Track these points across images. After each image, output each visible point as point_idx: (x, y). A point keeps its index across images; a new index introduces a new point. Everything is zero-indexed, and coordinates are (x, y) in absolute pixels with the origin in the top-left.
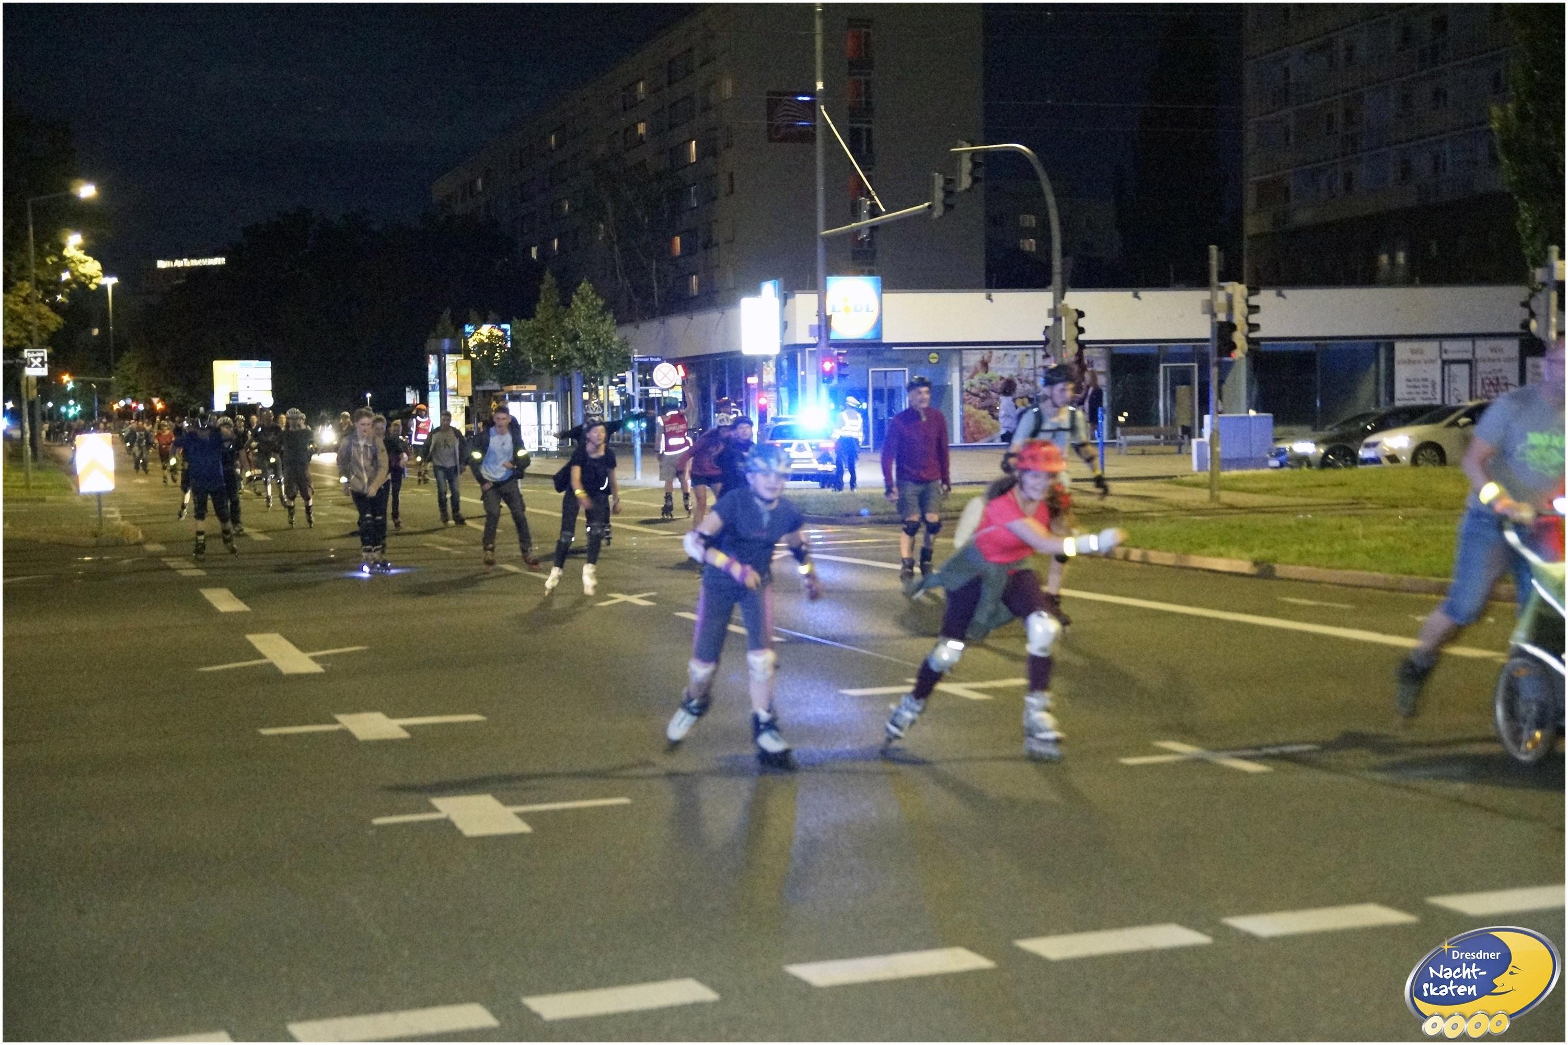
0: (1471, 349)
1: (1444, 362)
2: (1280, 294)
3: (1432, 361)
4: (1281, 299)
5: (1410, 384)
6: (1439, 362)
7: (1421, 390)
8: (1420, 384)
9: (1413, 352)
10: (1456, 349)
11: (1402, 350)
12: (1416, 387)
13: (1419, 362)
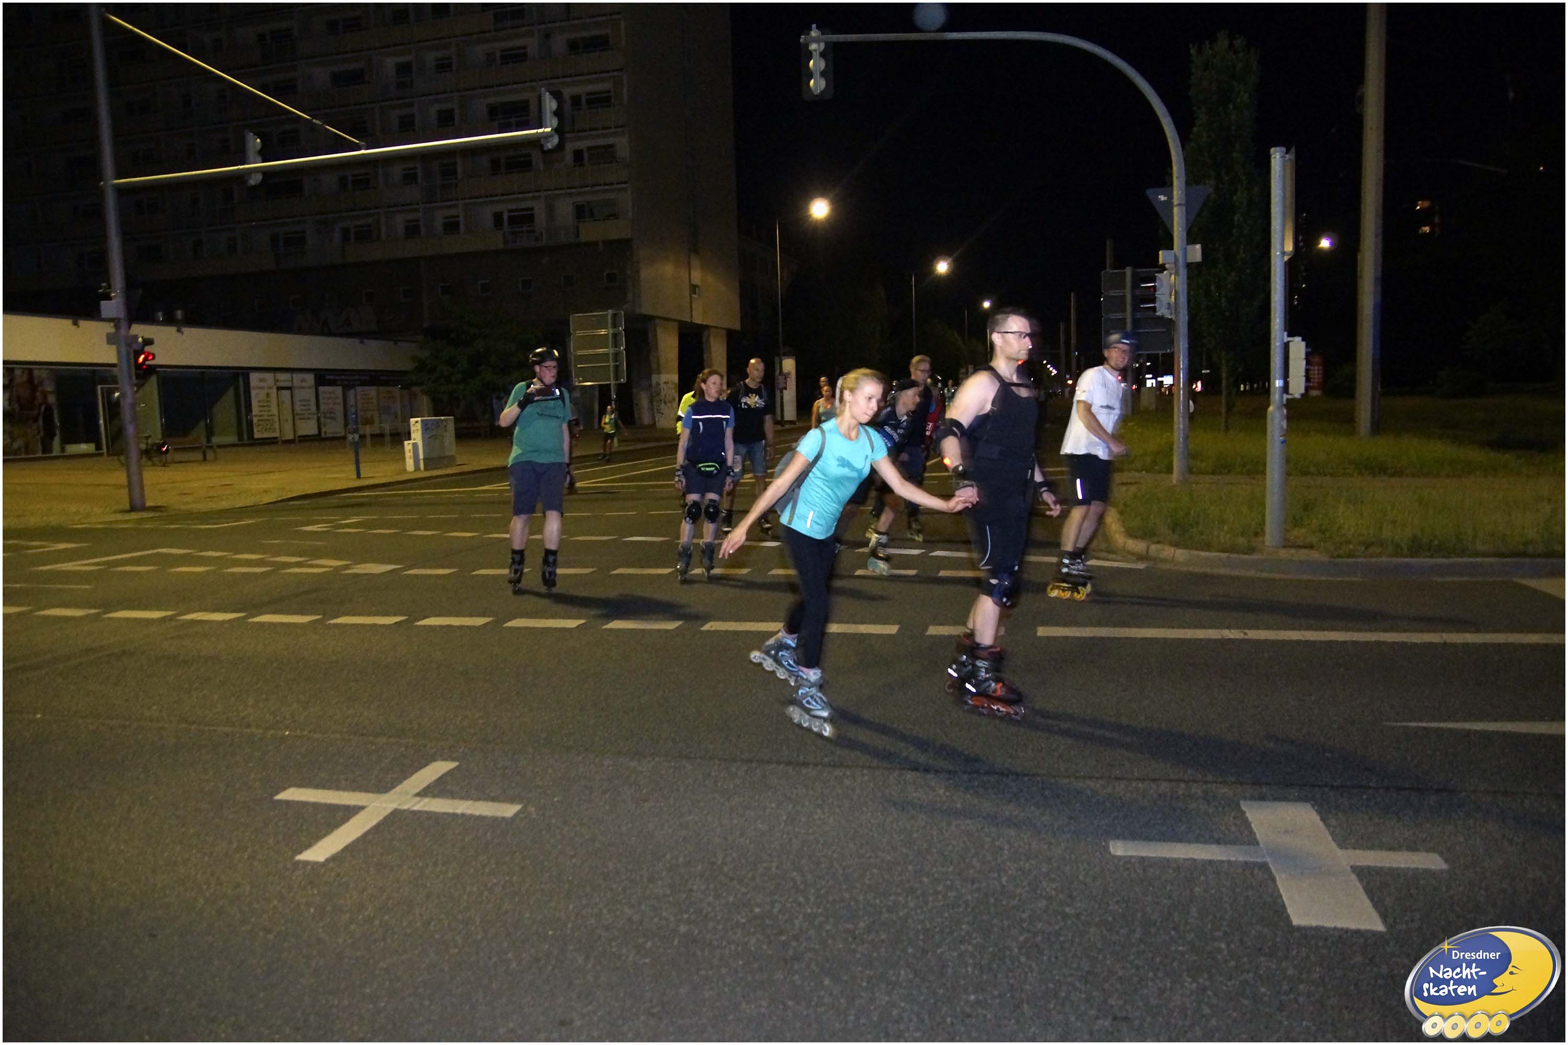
0: (290, 379)
1: (279, 389)
2: (179, 331)
3: (270, 388)
4: (179, 334)
5: (261, 404)
6: (275, 387)
7: (266, 408)
8: (265, 404)
9: (261, 380)
10: (283, 377)
11: (254, 378)
12: (263, 406)
13: (262, 388)
